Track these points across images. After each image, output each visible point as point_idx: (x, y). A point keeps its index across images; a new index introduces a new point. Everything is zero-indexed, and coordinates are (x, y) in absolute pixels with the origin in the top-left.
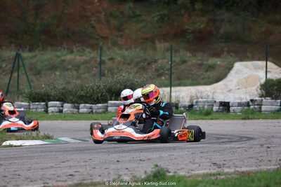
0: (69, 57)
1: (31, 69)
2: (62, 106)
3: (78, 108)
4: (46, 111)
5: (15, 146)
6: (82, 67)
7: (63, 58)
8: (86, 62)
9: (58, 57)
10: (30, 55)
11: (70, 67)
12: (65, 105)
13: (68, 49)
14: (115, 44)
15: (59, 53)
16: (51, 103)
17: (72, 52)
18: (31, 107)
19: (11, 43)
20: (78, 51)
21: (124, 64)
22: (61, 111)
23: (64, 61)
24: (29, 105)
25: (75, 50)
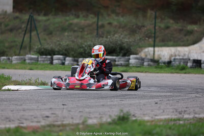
0: (76, 21)
1: (45, 30)
2: (65, 60)
3: (77, 61)
4: (52, 63)
5: (13, 90)
6: (86, 29)
7: (71, 22)
8: (89, 26)
9: (67, 21)
10: (44, 18)
11: (76, 29)
12: (67, 58)
13: (75, 15)
14: (113, 12)
15: (68, 18)
16: (55, 57)
17: (78, 17)
18: (40, 59)
19: (30, 8)
20: (84, 16)
21: (120, 28)
22: (63, 64)
23: (71, 24)
24: (38, 58)
25: (81, 16)
